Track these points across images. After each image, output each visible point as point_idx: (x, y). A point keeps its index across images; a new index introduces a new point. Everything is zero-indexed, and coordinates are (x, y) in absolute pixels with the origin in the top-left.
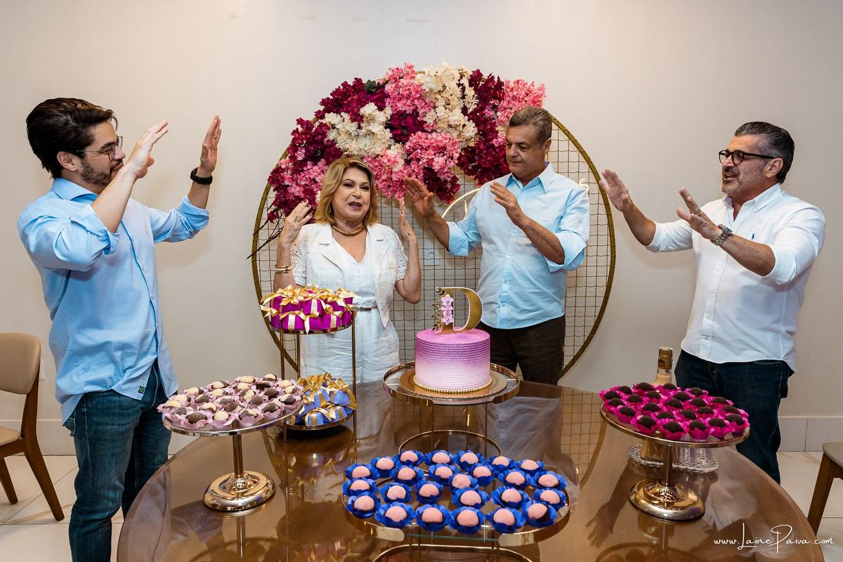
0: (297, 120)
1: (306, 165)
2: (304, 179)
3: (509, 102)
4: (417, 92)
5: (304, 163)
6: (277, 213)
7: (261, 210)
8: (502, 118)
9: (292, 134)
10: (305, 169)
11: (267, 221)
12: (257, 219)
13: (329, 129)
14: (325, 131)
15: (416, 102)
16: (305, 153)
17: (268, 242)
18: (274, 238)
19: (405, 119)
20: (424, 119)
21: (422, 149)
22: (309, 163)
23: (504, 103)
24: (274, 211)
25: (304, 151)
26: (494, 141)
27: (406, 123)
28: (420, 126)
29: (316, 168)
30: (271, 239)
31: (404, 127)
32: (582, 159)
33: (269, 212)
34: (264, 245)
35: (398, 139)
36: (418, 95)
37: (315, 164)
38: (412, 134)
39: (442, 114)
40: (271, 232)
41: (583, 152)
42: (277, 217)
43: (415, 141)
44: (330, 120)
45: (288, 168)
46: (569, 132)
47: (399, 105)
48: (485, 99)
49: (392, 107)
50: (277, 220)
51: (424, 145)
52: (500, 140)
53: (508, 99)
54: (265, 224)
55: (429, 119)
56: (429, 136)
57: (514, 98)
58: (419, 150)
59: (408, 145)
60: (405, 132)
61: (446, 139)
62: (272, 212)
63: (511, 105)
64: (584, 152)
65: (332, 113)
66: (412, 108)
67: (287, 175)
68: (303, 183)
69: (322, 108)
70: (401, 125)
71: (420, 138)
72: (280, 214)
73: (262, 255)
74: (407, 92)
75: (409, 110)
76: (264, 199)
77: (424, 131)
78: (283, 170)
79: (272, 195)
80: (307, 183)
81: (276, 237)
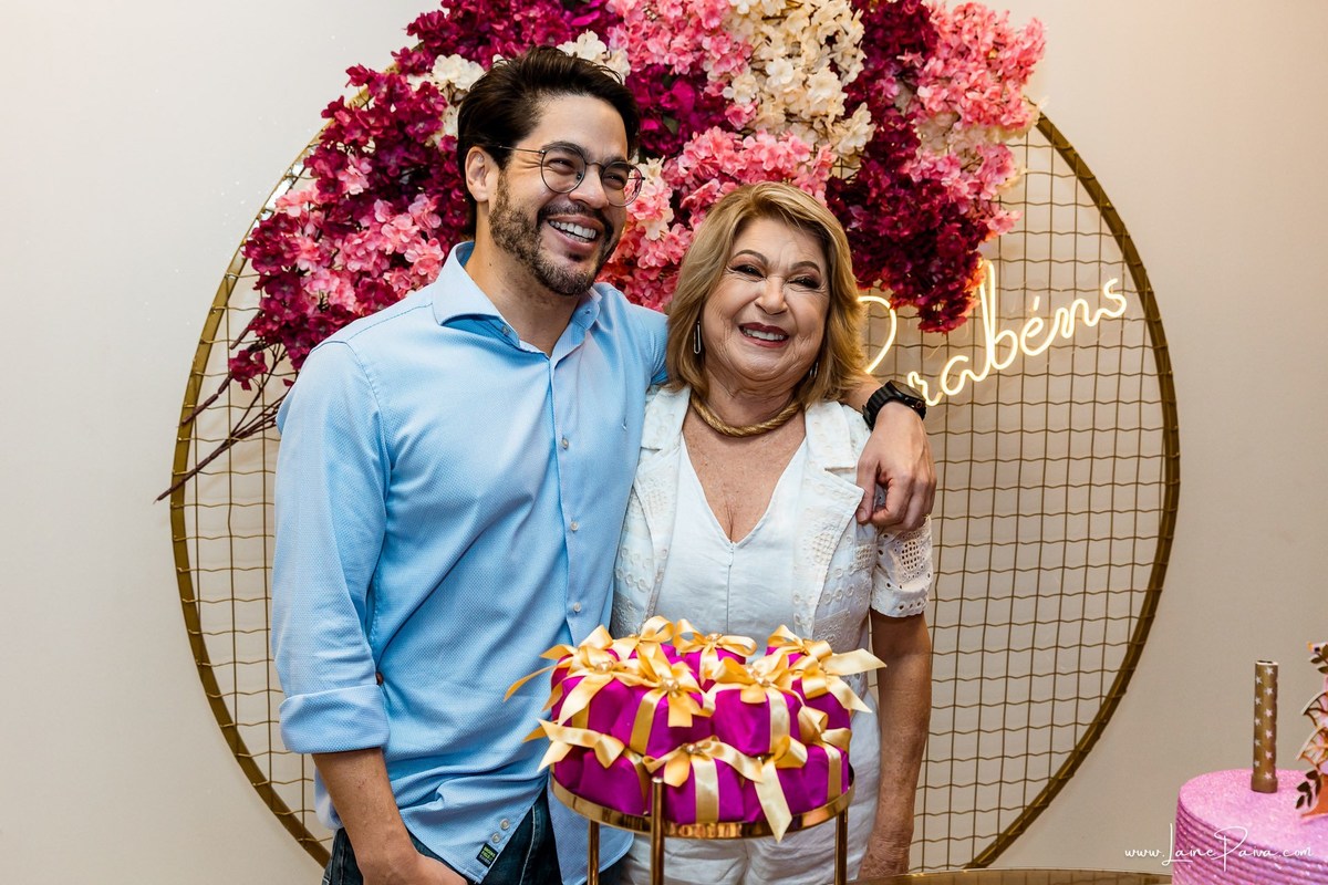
0: (351, 71)
1: (370, 213)
2: (361, 253)
3: (946, 61)
4: (712, 13)
5: (362, 204)
6: (262, 358)
7: (206, 345)
8: (933, 106)
9: (326, 114)
10: (365, 222)
11: (226, 384)
12: (193, 374)
13: (445, 105)
14: (440, 108)
15: (707, 43)
16: (370, 176)
17: (227, 445)
18: (244, 435)
19: (668, 88)
20: (727, 93)
21: (724, 177)
22: (379, 204)
23: (935, 64)
24: (254, 348)
25: (366, 167)
26: (908, 167)
27: (673, 98)
28: (716, 112)
29: (403, 221)
30: (238, 435)
31: (670, 114)
32: (1106, 229)
33: (234, 354)
34: (212, 457)
35: (650, 147)
36: (714, 23)
37: (399, 208)
38: (695, 135)
39: (786, 80)
40: (237, 414)
41: (1108, 213)
42: (260, 368)
43: (703, 154)
44: (452, 77)
45: (305, 219)
46: (1076, 155)
47: (652, 45)
48: (884, 49)
49: (629, 51)
50: (258, 377)
51: (728, 167)
52: (925, 165)
53: (944, 53)
54: (221, 390)
55: (742, 92)
56: (749, 142)
57: (963, 53)
58: (714, 182)
59: (683, 164)
60: (671, 125)
61: (801, 151)
62: (244, 355)
63: (952, 71)
64: (1112, 209)
65: (456, 58)
66: (689, 59)
67: (303, 240)
68: (354, 266)
69: (413, 42)
70: (658, 106)
71: (718, 146)
72: (269, 361)
73: (207, 489)
74: (679, 12)
75: (681, 65)
76: (219, 311)
77: (727, 127)
78: (293, 224)
79: (248, 300)
80: (369, 266)
81: (252, 431)
